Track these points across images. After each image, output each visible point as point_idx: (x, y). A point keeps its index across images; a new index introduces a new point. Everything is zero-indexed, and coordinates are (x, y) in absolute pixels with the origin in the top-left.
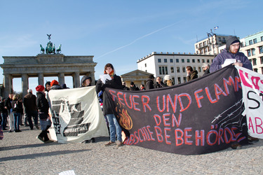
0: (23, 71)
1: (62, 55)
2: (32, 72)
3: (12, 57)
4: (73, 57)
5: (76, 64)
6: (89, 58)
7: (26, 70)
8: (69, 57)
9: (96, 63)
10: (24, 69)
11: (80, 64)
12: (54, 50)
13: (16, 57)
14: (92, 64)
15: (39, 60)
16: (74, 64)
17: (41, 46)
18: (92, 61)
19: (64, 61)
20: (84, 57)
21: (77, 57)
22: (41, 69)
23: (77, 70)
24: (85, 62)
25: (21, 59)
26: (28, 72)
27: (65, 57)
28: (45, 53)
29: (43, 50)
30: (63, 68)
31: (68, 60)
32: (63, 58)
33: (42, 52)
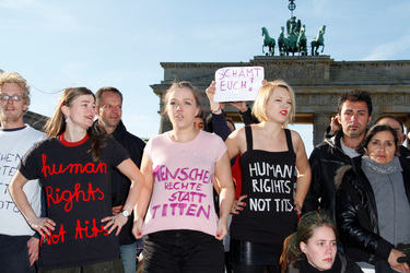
1: (326, 60)
3: (183, 65)
4: (361, 64)
8: (349, 65)
11: (384, 89)
12: (303, 42)
13: (194, 65)
17: (264, 31)
19: (333, 76)
24: (400, 80)
27: (336, 66)
28: (277, 52)
29: (269, 43)
30: (326, 99)
31: (345, 74)
32: (327, 67)
33: (267, 49)
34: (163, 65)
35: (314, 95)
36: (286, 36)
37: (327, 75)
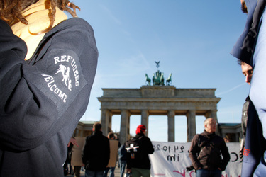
0: (123, 106)
1: (173, 87)
2: (134, 108)
3: (111, 89)
4: (187, 89)
5: (192, 99)
6: (209, 92)
7: (127, 105)
8: (182, 90)
9: (219, 99)
10: (125, 104)
11: (197, 100)
12: (163, 80)
13: (116, 89)
14: (214, 100)
15: (143, 93)
16: (188, 100)
17: (146, 75)
18: (213, 96)
19: (176, 94)
20: (202, 89)
21: (193, 90)
22: (145, 104)
23: (192, 108)
24: (203, 96)
25: (122, 92)
26: (129, 108)
27: (177, 90)
28: (152, 84)
29: (148, 80)
30: (173, 104)
31: (181, 93)
32: (173, 90)
33: (147, 83)
34: (103, 89)
35: (168, 102)
36: (156, 78)
37: (173, 94)
